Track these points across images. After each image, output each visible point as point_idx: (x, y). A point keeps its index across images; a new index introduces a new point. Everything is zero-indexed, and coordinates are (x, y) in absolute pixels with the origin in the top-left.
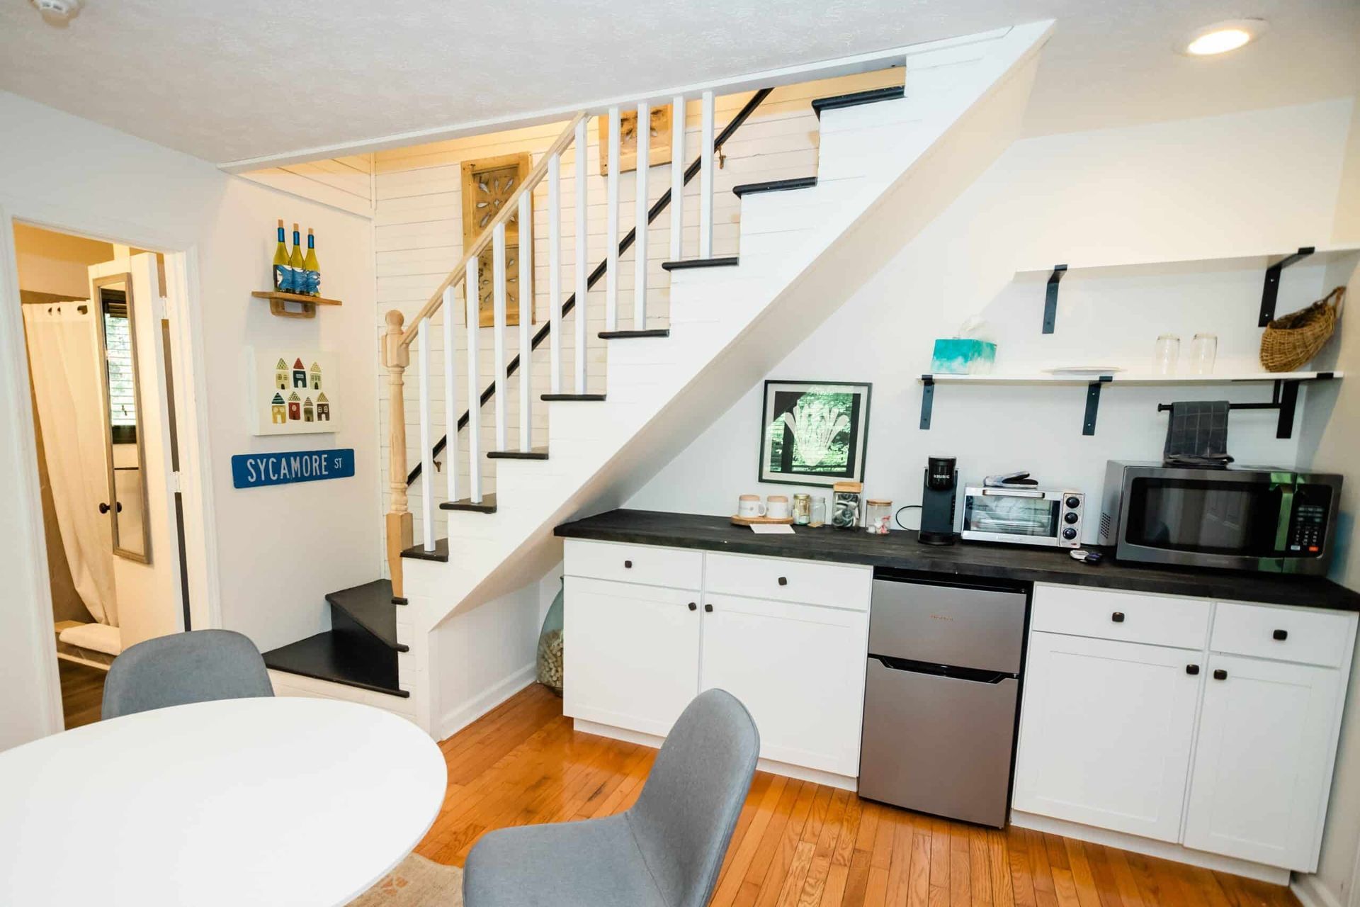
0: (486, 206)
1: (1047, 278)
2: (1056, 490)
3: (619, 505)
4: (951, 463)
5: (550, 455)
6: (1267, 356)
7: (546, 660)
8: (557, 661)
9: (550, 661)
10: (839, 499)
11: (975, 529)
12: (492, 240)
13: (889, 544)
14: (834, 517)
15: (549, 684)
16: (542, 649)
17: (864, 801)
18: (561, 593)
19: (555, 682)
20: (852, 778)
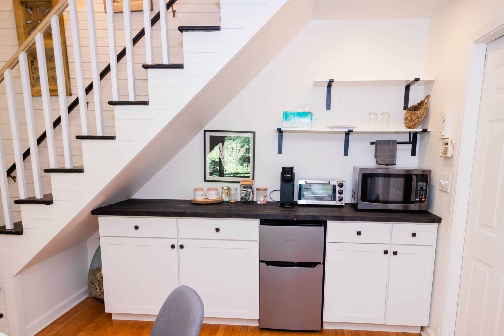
0: (31, 23)
1: (326, 85)
2: (334, 180)
3: (130, 196)
4: (292, 169)
5: (84, 170)
6: (406, 122)
7: (94, 284)
8: (100, 284)
9: (96, 284)
10: (243, 188)
11: (303, 199)
12: (35, 43)
13: (267, 208)
14: (241, 197)
15: (96, 297)
16: (90, 278)
17: (262, 329)
18: (99, 247)
19: (100, 295)
20: (257, 320)
